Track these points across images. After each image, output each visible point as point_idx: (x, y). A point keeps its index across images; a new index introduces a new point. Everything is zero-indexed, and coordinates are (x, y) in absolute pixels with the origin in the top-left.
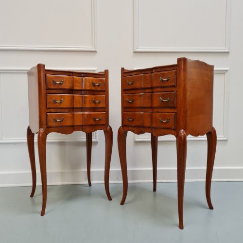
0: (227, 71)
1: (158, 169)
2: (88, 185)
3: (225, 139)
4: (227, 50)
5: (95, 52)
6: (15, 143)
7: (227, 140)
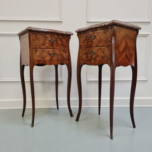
0: (148, 35)
1: (101, 99)
2: (57, 109)
3: (146, 79)
4: (149, 21)
5: (61, 22)
6: (10, 82)
7: (147, 81)
